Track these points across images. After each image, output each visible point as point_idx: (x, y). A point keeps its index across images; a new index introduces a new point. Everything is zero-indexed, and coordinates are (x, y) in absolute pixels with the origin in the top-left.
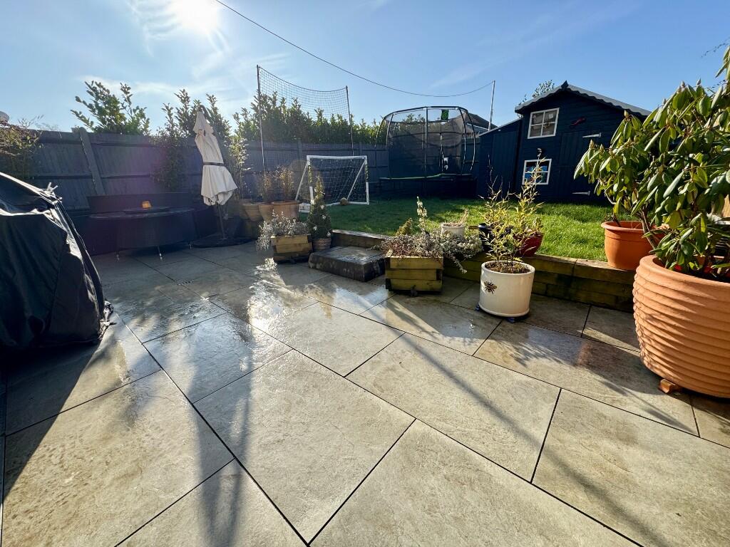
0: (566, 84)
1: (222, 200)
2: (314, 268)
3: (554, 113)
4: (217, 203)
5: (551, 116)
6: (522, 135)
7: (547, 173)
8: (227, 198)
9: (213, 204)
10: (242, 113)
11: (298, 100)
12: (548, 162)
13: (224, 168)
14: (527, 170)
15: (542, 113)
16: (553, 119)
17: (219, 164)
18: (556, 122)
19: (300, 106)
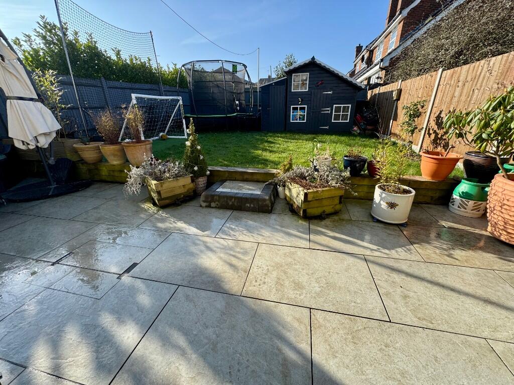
0: (313, 58)
1: (44, 143)
2: (209, 206)
3: (305, 76)
4: (37, 147)
5: (305, 78)
6: (288, 90)
7: (304, 115)
8: (50, 140)
9: (31, 147)
10: (24, 39)
11: (92, 36)
12: (305, 107)
13: (39, 105)
14: (293, 113)
15: (300, 75)
16: (306, 80)
17: (31, 99)
18: (308, 82)
19: (95, 42)
